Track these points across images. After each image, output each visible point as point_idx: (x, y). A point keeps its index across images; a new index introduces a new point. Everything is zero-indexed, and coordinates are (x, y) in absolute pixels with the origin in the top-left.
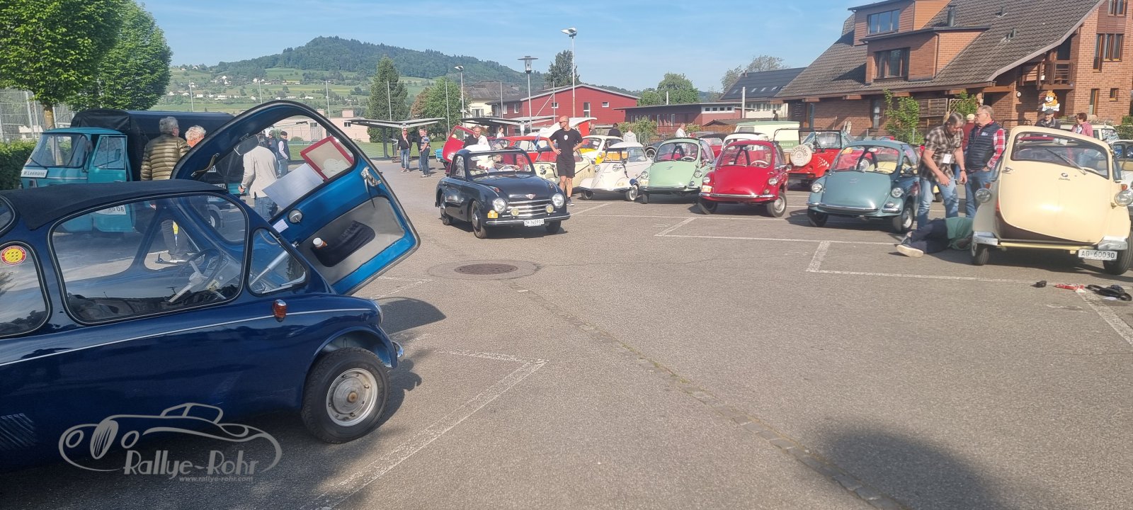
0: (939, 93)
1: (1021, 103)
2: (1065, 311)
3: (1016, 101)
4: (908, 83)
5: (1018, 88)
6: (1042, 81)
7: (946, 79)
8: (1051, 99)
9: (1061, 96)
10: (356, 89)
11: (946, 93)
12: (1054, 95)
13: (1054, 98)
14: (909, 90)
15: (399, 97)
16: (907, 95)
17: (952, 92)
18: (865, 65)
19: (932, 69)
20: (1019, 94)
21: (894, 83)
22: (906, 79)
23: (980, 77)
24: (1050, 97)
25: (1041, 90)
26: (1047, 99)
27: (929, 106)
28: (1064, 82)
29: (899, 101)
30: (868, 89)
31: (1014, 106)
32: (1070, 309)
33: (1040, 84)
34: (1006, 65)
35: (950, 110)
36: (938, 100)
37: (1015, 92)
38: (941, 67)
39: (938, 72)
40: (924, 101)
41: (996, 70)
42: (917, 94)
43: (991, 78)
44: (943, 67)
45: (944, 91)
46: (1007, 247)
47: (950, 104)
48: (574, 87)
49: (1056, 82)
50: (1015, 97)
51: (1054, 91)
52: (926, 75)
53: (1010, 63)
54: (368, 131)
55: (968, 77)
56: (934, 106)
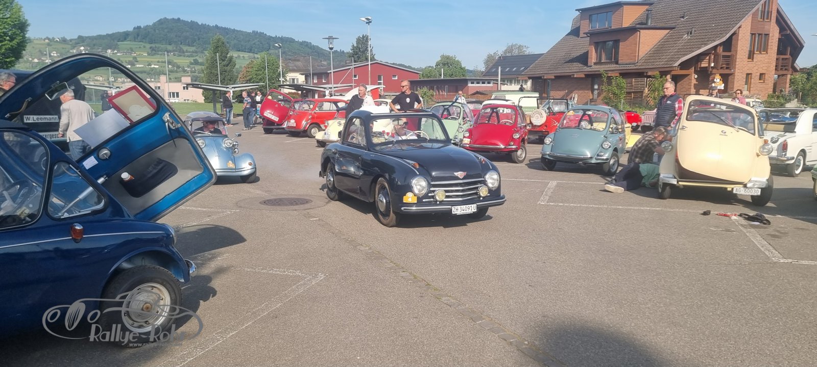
0: (640, 74)
1: (697, 83)
2: (723, 232)
3: (694, 82)
4: (618, 66)
5: (696, 72)
6: (712, 67)
7: (645, 64)
8: (718, 80)
9: (725, 78)
10: (194, 60)
11: (645, 74)
12: (720, 77)
13: (720, 80)
14: (620, 72)
15: (229, 68)
16: (618, 75)
17: (649, 74)
18: (588, 52)
19: (635, 56)
20: (696, 76)
21: (608, 66)
22: (617, 63)
23: (669, 63)
24: (718, 79)
25: (711, 74)
26: (715, 80)
27: (633, 84)
28: (727, 68)
29: (612, 79)
30: (590, 70)
31: (693, 85)
32: (726, 231)
33: (711, 69)
34: (687, 55)
35: (648, 86)
36: (640, 79)
37: (693, 75)
38: (642, 54)
39: (640, 58)
40: (629, 80)
41: (680, 58)
42: (625, 75)
43: (677, 64)
44: (643, 55)
45: (643, 73)
46: (684, 186)
47: (648, 82)
48: (369, 63)
49: (722, 68)
50: (693, 78)
51: (720, 75)
52: (631, 61)
53: (690, 53)
54: (203, 94)
55: (660, 63)
56: (637, 83)
